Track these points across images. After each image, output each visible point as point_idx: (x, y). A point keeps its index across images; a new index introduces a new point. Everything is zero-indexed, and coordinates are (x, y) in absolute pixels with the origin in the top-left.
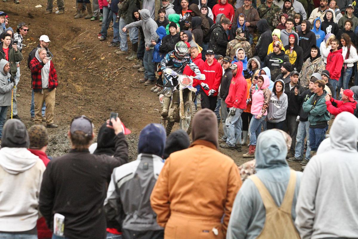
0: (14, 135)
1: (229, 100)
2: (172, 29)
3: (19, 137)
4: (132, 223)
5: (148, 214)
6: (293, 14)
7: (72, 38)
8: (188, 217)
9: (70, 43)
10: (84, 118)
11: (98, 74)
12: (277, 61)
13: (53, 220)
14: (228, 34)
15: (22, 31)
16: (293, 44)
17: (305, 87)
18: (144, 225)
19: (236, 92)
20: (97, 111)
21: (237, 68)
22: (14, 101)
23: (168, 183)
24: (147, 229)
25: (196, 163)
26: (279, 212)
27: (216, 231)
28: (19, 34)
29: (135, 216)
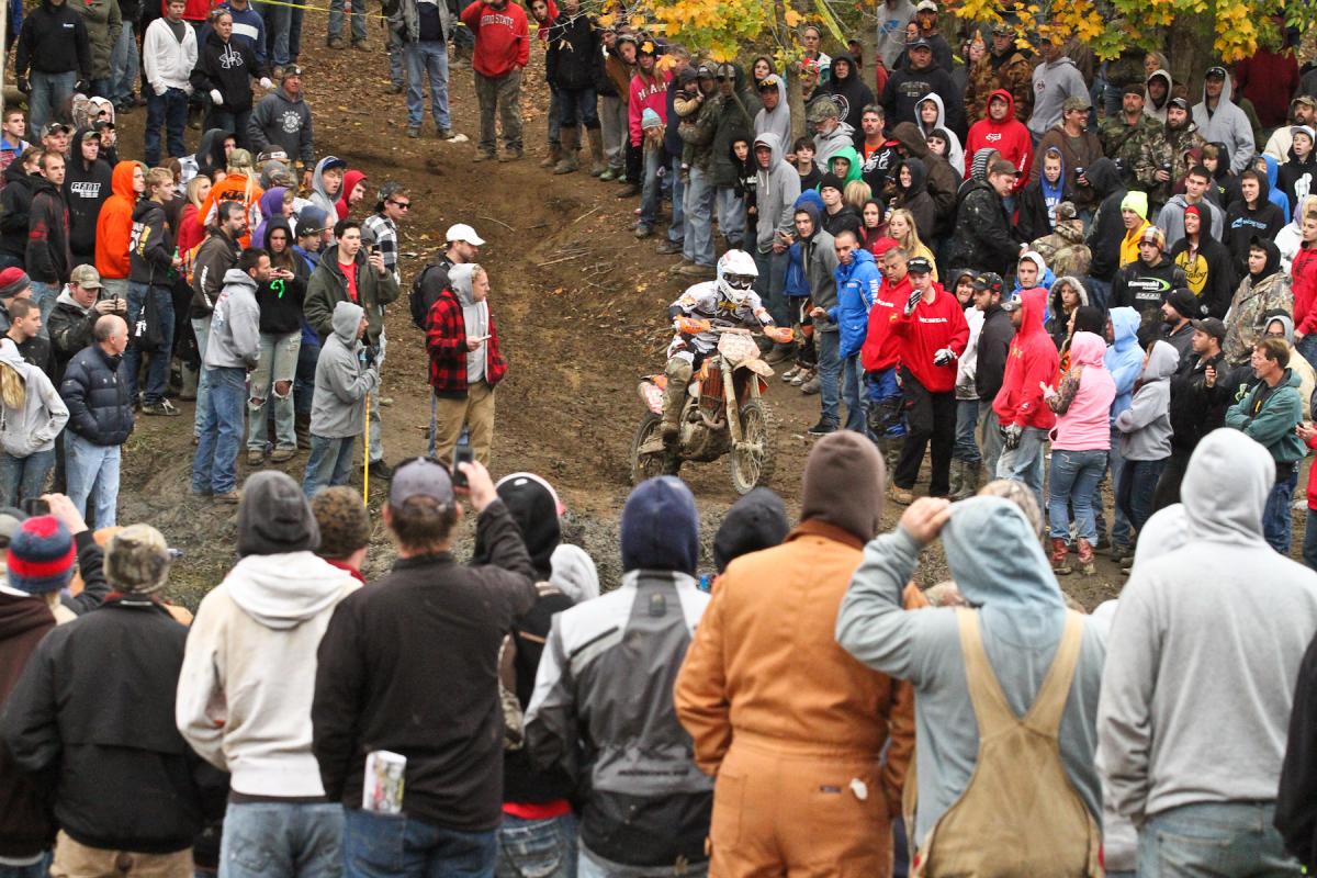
0: (273, 516)
1: (1005, 402)
2: (829, 193)
3: (288, 521)
4: (622, 773)
5: (671, 745)
6: (1195, 142)
7: (554, 228)
8: (777, 747)
9: (548, 244)
10: (427, 460)
11: (628, 336)
12: (1153, 284)
13: (362, 769)
14: (1010, 210)
15: (392, 209)
16: (1196, 234)
17: (1234, 360)
18: (662, 779)
19: (1023, 381)
20: (620, 444)
21: (1020, 306)
22: (373, 417)
23: (721, 646)
24: (671, 790)
25: (800, 588)
26: (1021, 732)
27: (860, 788)
28: (383, 217)
29: (633, 753)
